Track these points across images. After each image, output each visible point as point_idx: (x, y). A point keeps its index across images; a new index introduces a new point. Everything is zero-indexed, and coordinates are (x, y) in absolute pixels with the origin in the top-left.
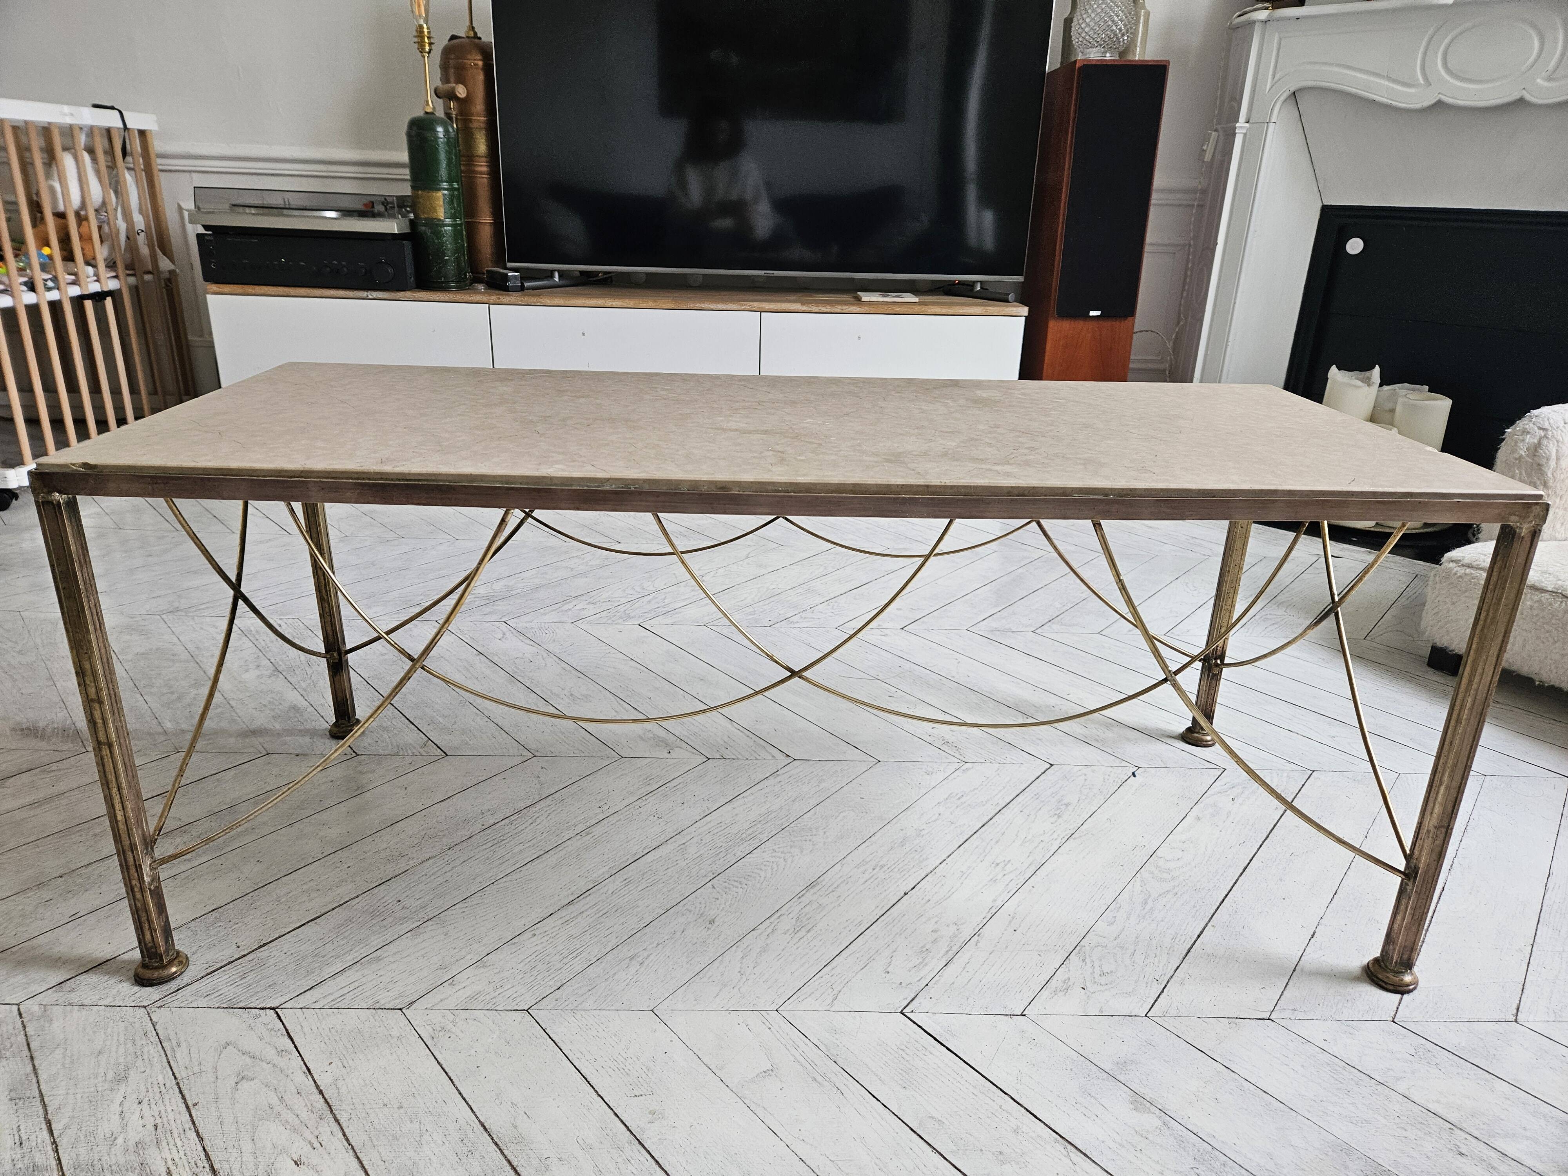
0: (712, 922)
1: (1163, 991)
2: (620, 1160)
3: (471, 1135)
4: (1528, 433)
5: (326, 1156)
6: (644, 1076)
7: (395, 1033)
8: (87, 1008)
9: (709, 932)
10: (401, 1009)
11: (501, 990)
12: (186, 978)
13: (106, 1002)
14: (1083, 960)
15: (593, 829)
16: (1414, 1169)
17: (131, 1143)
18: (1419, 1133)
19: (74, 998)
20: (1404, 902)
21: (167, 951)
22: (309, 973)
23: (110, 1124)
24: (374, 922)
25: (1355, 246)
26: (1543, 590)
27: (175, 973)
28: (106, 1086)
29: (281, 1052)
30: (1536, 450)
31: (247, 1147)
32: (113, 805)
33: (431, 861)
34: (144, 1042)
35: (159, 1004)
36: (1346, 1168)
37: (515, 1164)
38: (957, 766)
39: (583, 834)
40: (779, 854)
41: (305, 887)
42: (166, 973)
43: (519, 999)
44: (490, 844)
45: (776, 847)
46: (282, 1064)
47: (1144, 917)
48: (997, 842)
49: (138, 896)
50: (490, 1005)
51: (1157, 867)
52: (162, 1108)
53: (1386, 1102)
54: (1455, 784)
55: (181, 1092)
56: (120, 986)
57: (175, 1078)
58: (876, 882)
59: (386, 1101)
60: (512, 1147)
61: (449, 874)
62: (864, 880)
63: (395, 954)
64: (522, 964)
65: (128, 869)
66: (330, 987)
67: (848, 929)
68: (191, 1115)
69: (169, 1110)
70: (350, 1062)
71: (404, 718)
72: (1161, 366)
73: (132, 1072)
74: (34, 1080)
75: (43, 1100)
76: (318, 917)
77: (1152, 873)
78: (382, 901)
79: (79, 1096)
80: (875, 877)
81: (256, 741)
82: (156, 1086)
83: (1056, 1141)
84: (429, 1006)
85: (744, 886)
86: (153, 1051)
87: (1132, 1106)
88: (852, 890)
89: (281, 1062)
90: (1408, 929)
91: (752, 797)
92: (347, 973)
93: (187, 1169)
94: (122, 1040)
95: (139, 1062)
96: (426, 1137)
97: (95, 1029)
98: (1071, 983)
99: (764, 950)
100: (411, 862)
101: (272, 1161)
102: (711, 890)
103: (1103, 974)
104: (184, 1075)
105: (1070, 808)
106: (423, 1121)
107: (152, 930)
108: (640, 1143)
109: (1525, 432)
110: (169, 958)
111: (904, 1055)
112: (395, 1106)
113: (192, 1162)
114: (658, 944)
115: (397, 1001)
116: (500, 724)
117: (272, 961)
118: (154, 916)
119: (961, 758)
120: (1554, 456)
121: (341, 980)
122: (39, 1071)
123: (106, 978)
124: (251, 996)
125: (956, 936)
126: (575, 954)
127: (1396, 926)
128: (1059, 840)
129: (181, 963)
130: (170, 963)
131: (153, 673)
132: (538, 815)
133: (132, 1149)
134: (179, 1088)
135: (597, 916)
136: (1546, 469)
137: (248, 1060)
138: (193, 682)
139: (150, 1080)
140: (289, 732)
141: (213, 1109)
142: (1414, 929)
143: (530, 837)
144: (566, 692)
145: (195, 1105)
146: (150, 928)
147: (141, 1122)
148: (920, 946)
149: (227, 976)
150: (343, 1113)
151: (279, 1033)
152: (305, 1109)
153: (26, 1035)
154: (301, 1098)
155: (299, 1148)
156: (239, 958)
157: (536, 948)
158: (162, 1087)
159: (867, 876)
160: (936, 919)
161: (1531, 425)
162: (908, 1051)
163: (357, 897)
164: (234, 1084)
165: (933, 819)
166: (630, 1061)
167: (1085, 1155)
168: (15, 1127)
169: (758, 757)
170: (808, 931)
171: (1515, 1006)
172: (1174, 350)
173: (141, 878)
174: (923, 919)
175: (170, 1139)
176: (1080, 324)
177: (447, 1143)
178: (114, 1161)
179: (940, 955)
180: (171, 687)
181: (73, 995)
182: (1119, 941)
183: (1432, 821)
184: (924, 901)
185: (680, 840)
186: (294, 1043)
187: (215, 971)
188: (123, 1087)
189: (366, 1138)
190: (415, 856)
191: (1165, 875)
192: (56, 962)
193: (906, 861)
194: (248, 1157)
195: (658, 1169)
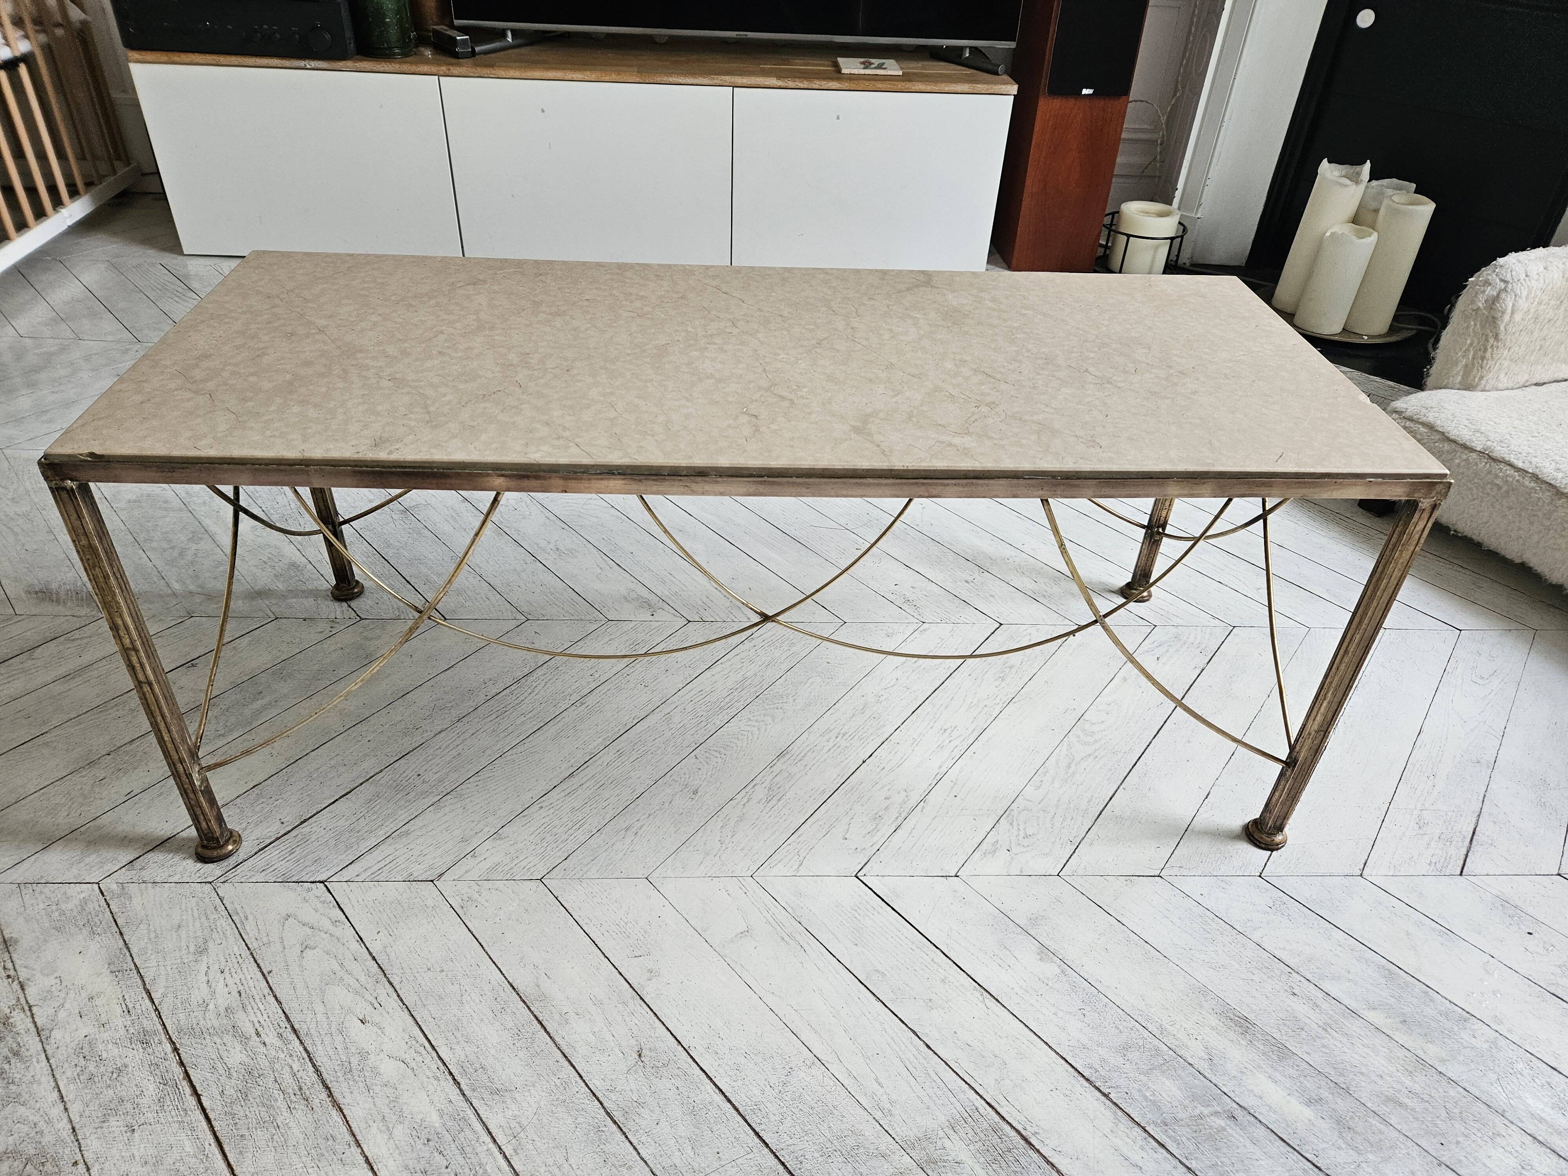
0: (695, 792)
1: (1074, 852)
2: (625, 1013)
3: (503, 994)
4: (1490, 284)
5: (385, 1014)
6: (642, 938)
7: (430, 903)
8: (160, 885)
9: (694, 802)
10: (432, 881)
11: (516, 861)
12: (241, 854)
13: (175, 879)
14: (1011, 824)
15: (587, 699)
16: (1254, 1007)
17: (222, 1010)
18: (1263, 976)
19: (146, 875)
20: (1283, 783)
21: (222, 834)
22: (348, 847)
23: (200, 992)
24: (399, 796)
25: (1366, 18)
26: (1472, 450)
27: (232, 850)
28: (191, 958)
29: (335, 922)
30: (1493, 303)
31: (319, 1008)
32: (159, 730)
33: (443, 734)
34: (216, 917)
35: (222, 879)
36: (1201, 1007)
37: (541, 1019)
38: (915, 626)
39: (578, 704)
40: (754, 723)
41: (333, 762)
42: (224, 851)
43: (532, 870)
44: (494, 716)
45: (750, 716)
46: (337, 934)
47: (1066, 781)
48: (946, 707)
49: (192, 796)
50: (509, 875)
51: (1083, 730)
52: (242, 976)
53: (1242, 950)
54: (1337, 700)
55: (256, 961)
56: (185, 863)
57: (249, 949)
58: (838, 751)
59: (429, 965)
60: (537, 1004)
61: (460, 747)
62: (828, 748)
63: (421, 828)
64: (533, 836)
65: (180, 777)
66: (369, 861)
67: (813, 797)
68: (267, 982)
69: (249, 977)
70: (395, 930)
71: (400, 577)
72: (1154, 136)
73: (211, 944)
74: (128, 954)
75: (139, 972)
76: (349, 793)
77: (1079, 737)
78: (405, 775)
79: (169, 968)
80: (838, 745)
81: (263, 603)
82: (233, 957)
83: (975, 989)
84: (456, 878)
85: (723, 756)
86: (224, 923)
87: (1038, 957)
88: (817, 758)
89: (337, 931)
90: (1283, 804)
91: (730, 663)
92: (382, 847)
93: (272, 1030)
94: (196, 914)
95: (215, 935)
96: (466, 997)
97: (171, 905)
98: (998, 846)
99: (741, 819)
100: (424, 735)
101: (341, 1020)
102: (694, 760)
103: (1026, 836)
104: (256, 946)
105: (1014, 670)
106: (462, 983)
107: (207, 821)
108: (641, 998)
109: (1487, 283)
110: (224, 839)
111: (856, 915)
112: (438, 970)
113: (275, 1023)
114: (650, 815)
115: (429, 873)
116: (492, 583)
117: (314, 837)
118: (207, 809)
119: (919, 617)
120: (1509, 311)
121: (377, 854)
122: (130, 946)
123: (171, 856)
124: (302, 871)
125: (905, 803)
126: (578, 826)
127: (1274, 800)
128: (1001, 705)
129: (235, 842)
130: (227, 842)
131: (150, 524)
132: (535, 685)
133: (223, 1014)
134: (253, 957)
135: (596, 788)
136: (1499, 323)
137: (309, 931)
138: (191, 535)
139: (227, 952)
140: (294, 593)
141: (285, 976)
142: (1288, 803)
143: (530, 708)
144: (552, 546)
145: (270, 972)
146: (205, 819)
147: (226, 989)
148: (874, 812)
149: (277, 852)
150: (395, 976)
151: (331, 905)
152: (363, 974)
153: (111, 913)
154: (358, 965)
155: (363, 1008)
156: (285, 834)
157: (544, 820)
158: (239, 957)
159: (831, 744)
160: (889, 787)
161: (1494, 276)
162: (859, 910)
163: (381, 771)
164: (299, 953)
165: (892, 684)
166: (630, 925)
167: (997, 1000)
168: (120, 997)
169: (735, 620)
170: (779, 800)
171: (1363, 861)
172: (1167, 125)
173: (192, 783)
174: (878, 787)
175: (253, 1003)
176: (1071, 102)
177: (483, 1002)
178: (210, 1025)
179: (890, 822)
180: (170, 541)
181: (144, 873)
182: (1042, 804)
183: (1314, 726)
184: (880, 769)
185: (666, 709)
186: (344, 914)
187: (266, 847)
188: (205, 958)
189: (416, 998)
190: (428, 728)
191: (1090, 739)
192: (124, 841)
193: (866, 728)
194: (321, 1017)
195: (657, 1020)
